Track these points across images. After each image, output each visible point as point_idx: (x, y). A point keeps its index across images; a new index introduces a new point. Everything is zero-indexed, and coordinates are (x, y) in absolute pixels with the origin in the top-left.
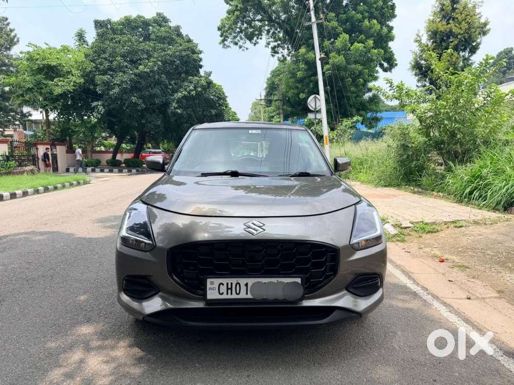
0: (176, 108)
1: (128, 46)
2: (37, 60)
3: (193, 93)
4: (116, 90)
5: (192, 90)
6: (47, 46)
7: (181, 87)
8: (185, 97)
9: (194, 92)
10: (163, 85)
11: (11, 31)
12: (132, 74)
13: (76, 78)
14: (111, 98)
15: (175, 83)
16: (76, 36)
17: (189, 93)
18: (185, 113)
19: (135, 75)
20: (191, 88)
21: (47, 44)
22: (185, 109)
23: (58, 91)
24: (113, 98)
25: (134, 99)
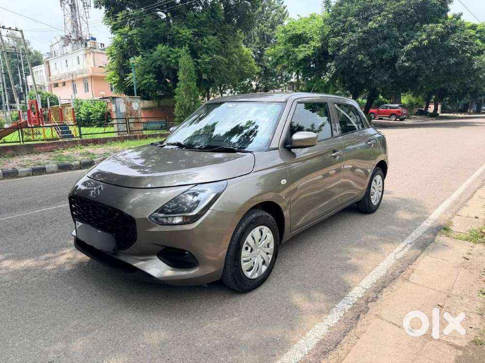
0: (405, 61)
1: (360, 5)
2: (289, 31)
3: (425, 42)
4: (345, 50)
5: (425, 40)
6: (299, 17)
7: (413, 37)
8: (415, 48)
9: (427, 41)
10: (393, 38)
11: (284, 8)
12: (361, 32)
13: (316, 44)
14: (340, 58)
15: (407, 35)
16: (324, 3)
17: (421, 43)
18: (414, 65)
19: (364, 32)
20: (424, 37)
21: (299, 16)
22: (414, 61)
23: (301, 56)
24: (342, 58)
25: (360, 57)
